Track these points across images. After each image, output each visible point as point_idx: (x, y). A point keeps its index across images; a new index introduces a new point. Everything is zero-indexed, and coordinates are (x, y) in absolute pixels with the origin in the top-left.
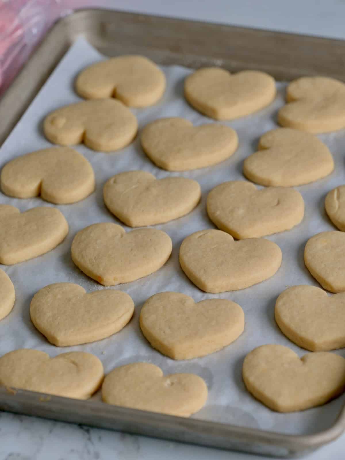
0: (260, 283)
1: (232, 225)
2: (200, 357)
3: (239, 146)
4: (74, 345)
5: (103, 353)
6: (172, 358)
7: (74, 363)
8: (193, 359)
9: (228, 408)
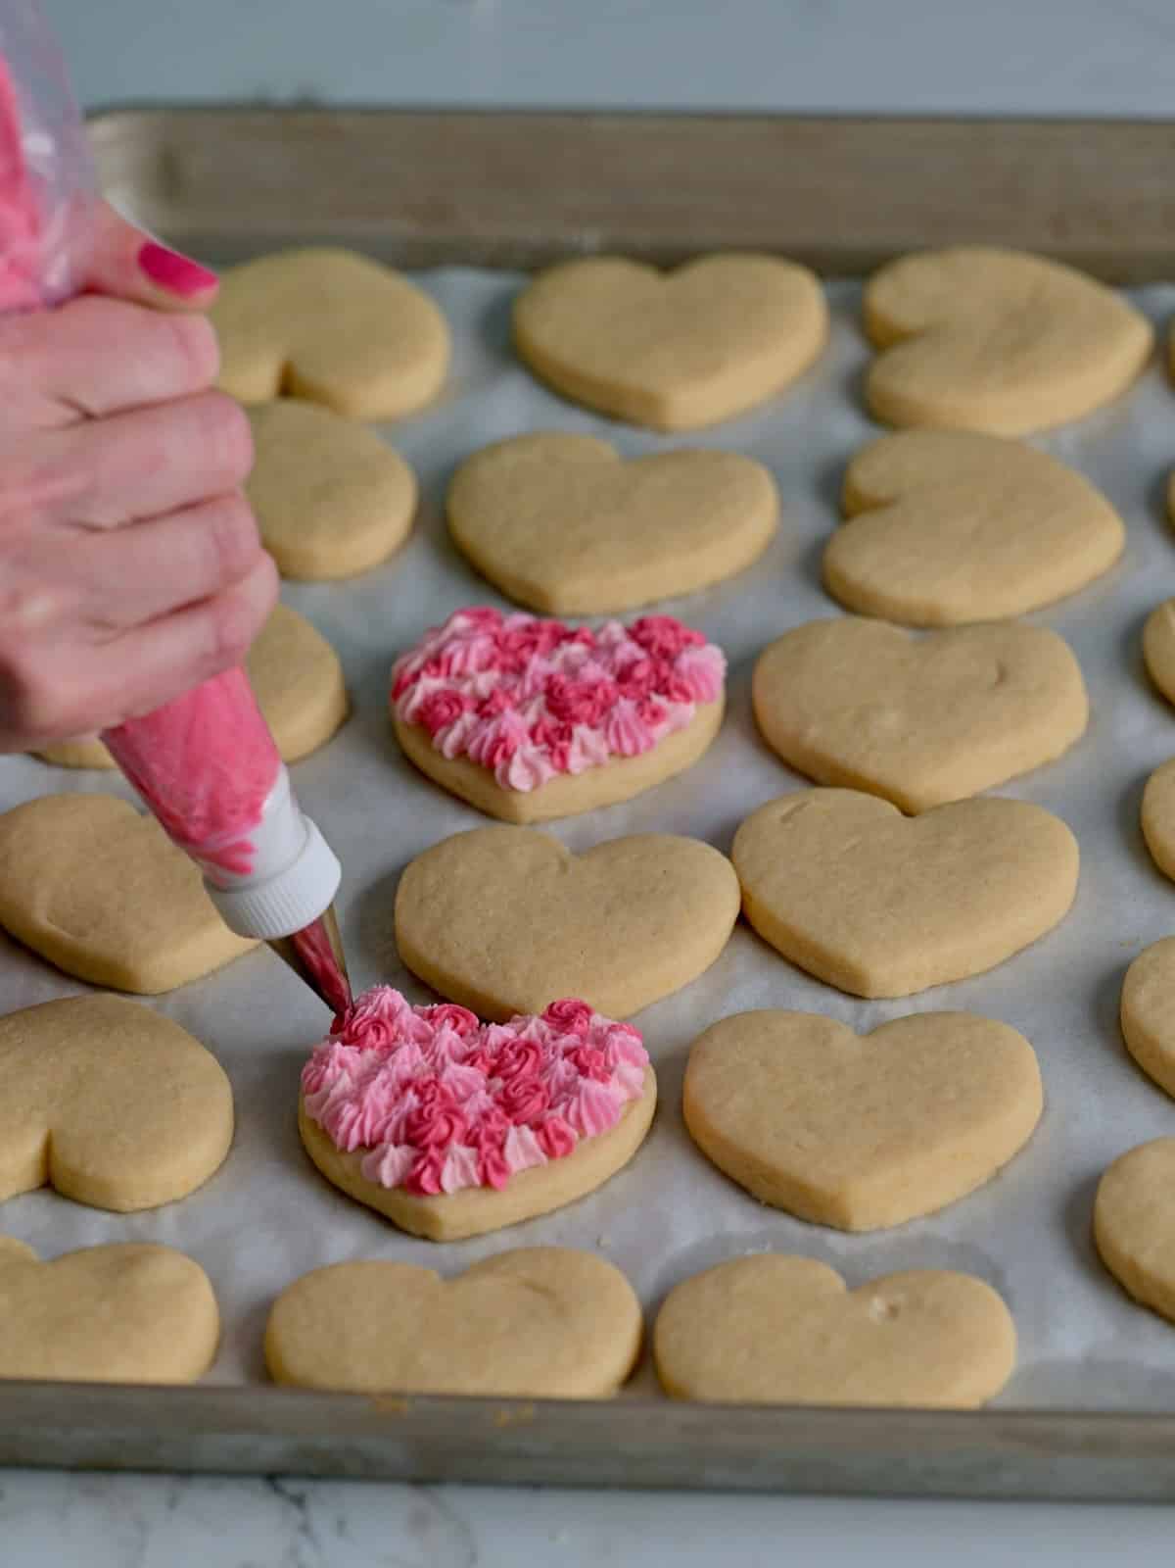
0: (1031, 945)
1: (872, 768)
2: (935, 1214)
3: (784, 506)
4: (493, 1231)
5: (603, 1243)
6: (844, 1229)
7: (532, 1286)
8: (911, 1221)
9: (1090, 1366)
